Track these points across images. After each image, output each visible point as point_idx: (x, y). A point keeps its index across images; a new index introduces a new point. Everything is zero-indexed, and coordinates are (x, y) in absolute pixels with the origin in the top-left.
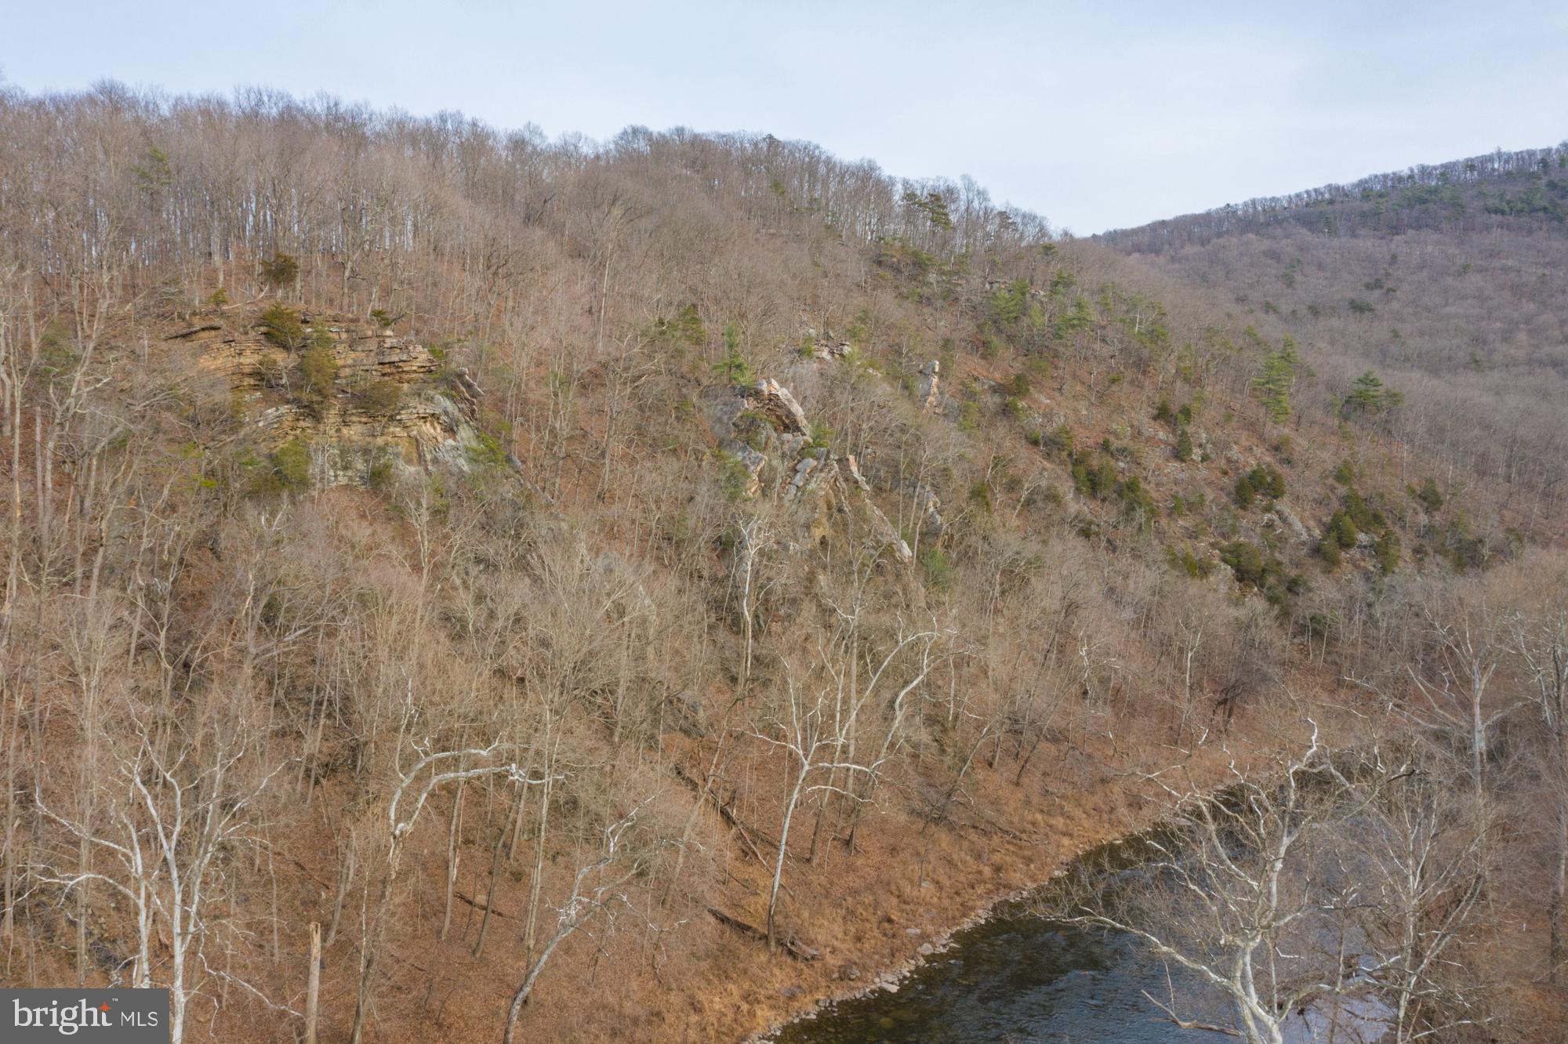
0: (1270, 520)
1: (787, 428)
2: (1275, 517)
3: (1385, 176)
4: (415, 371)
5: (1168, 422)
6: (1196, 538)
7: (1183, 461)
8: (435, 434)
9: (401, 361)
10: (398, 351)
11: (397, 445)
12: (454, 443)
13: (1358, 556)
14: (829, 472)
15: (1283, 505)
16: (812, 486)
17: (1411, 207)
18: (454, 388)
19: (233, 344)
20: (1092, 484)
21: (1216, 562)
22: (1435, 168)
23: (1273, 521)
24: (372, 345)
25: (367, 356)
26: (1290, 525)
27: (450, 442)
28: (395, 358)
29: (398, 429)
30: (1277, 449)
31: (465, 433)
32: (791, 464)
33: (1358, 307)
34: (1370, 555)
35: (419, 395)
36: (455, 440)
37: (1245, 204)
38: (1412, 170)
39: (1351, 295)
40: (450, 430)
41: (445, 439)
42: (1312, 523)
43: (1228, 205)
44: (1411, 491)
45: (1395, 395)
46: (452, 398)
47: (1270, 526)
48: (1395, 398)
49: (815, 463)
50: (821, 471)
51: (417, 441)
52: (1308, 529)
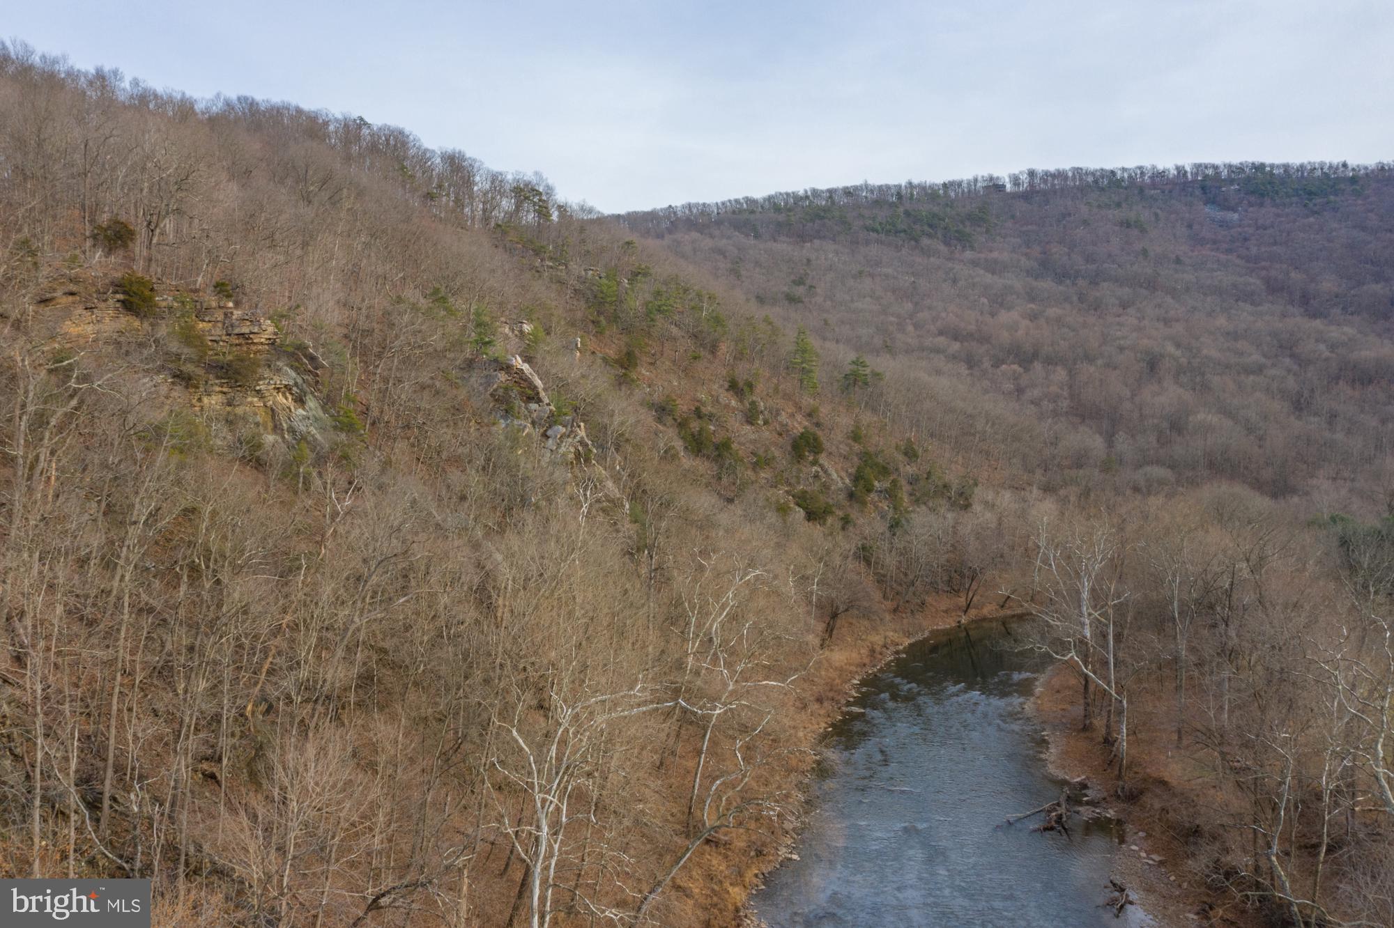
0: (817, 472)
1: (530, 399)
2: (819, 470)
3: (788, 194)
4: (262, 344)
5: (736, 393)
6: (776, 487)
7: (752, 424)
8: (288, 404)
9: (252, 333)
10: (248, 323)
11: (255, 414)
12: (304, 413)
13: (876, 499)
14: (574, 437)
15: (823, 459)
16: (563, 449)
17: (812, 220)
18: (298, 360)
19: (95, 311)
20: (697, 445)
21: (792, 505)
22: (822, 191)
23: (818, 472)
24: (219, 316)
25: (214, 326)
26: (830, 475)
27: (301, 411)
28: (245, 330)
29: (256, 399)
30: (810, 415)
31: (311, 403)
32: (542, 431)
33: (792, 299)
34: (886, 498)
35: (269, 366)
36: (304, 409)
37: (683, 207)
38: (806, 191)
39: (786, 289)
40: (300, 401)
41: (296, 409)
42: (843, 474)
43: (670, 206)
44: (897, 447)
45: (878, 374)
46: (296, 369)
47: (816, 476)
48: (877, 375)
49: (564, 430)
50: (569, 436)
51: (272, 410)
52: (842, 478)
